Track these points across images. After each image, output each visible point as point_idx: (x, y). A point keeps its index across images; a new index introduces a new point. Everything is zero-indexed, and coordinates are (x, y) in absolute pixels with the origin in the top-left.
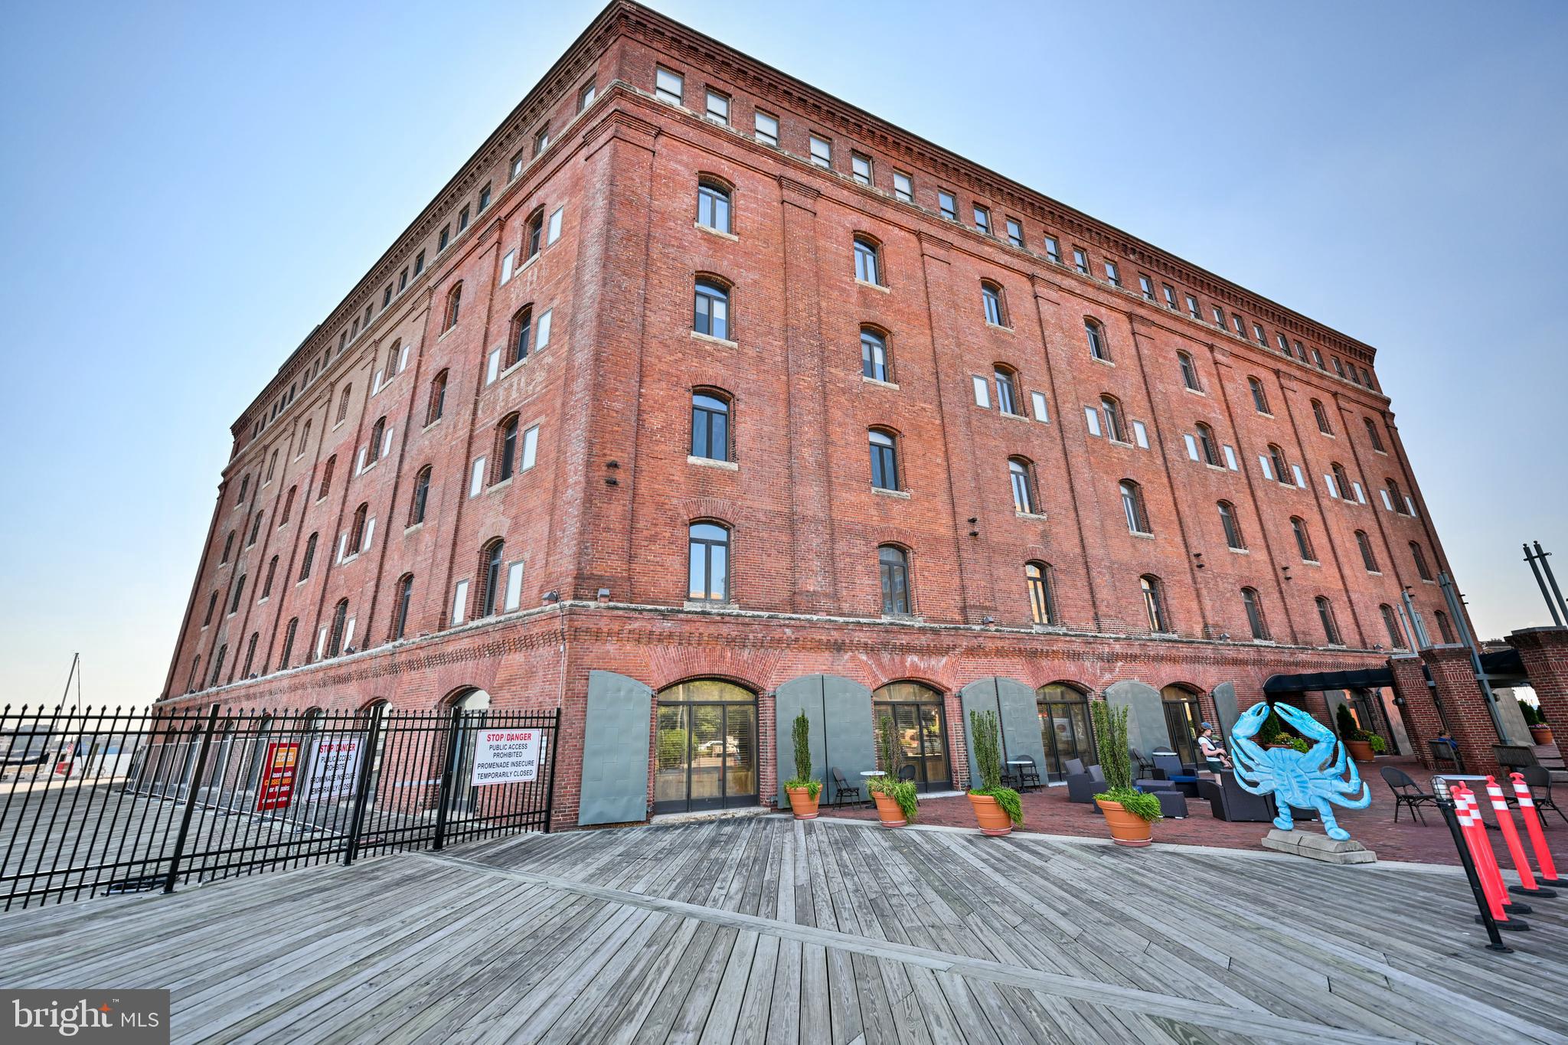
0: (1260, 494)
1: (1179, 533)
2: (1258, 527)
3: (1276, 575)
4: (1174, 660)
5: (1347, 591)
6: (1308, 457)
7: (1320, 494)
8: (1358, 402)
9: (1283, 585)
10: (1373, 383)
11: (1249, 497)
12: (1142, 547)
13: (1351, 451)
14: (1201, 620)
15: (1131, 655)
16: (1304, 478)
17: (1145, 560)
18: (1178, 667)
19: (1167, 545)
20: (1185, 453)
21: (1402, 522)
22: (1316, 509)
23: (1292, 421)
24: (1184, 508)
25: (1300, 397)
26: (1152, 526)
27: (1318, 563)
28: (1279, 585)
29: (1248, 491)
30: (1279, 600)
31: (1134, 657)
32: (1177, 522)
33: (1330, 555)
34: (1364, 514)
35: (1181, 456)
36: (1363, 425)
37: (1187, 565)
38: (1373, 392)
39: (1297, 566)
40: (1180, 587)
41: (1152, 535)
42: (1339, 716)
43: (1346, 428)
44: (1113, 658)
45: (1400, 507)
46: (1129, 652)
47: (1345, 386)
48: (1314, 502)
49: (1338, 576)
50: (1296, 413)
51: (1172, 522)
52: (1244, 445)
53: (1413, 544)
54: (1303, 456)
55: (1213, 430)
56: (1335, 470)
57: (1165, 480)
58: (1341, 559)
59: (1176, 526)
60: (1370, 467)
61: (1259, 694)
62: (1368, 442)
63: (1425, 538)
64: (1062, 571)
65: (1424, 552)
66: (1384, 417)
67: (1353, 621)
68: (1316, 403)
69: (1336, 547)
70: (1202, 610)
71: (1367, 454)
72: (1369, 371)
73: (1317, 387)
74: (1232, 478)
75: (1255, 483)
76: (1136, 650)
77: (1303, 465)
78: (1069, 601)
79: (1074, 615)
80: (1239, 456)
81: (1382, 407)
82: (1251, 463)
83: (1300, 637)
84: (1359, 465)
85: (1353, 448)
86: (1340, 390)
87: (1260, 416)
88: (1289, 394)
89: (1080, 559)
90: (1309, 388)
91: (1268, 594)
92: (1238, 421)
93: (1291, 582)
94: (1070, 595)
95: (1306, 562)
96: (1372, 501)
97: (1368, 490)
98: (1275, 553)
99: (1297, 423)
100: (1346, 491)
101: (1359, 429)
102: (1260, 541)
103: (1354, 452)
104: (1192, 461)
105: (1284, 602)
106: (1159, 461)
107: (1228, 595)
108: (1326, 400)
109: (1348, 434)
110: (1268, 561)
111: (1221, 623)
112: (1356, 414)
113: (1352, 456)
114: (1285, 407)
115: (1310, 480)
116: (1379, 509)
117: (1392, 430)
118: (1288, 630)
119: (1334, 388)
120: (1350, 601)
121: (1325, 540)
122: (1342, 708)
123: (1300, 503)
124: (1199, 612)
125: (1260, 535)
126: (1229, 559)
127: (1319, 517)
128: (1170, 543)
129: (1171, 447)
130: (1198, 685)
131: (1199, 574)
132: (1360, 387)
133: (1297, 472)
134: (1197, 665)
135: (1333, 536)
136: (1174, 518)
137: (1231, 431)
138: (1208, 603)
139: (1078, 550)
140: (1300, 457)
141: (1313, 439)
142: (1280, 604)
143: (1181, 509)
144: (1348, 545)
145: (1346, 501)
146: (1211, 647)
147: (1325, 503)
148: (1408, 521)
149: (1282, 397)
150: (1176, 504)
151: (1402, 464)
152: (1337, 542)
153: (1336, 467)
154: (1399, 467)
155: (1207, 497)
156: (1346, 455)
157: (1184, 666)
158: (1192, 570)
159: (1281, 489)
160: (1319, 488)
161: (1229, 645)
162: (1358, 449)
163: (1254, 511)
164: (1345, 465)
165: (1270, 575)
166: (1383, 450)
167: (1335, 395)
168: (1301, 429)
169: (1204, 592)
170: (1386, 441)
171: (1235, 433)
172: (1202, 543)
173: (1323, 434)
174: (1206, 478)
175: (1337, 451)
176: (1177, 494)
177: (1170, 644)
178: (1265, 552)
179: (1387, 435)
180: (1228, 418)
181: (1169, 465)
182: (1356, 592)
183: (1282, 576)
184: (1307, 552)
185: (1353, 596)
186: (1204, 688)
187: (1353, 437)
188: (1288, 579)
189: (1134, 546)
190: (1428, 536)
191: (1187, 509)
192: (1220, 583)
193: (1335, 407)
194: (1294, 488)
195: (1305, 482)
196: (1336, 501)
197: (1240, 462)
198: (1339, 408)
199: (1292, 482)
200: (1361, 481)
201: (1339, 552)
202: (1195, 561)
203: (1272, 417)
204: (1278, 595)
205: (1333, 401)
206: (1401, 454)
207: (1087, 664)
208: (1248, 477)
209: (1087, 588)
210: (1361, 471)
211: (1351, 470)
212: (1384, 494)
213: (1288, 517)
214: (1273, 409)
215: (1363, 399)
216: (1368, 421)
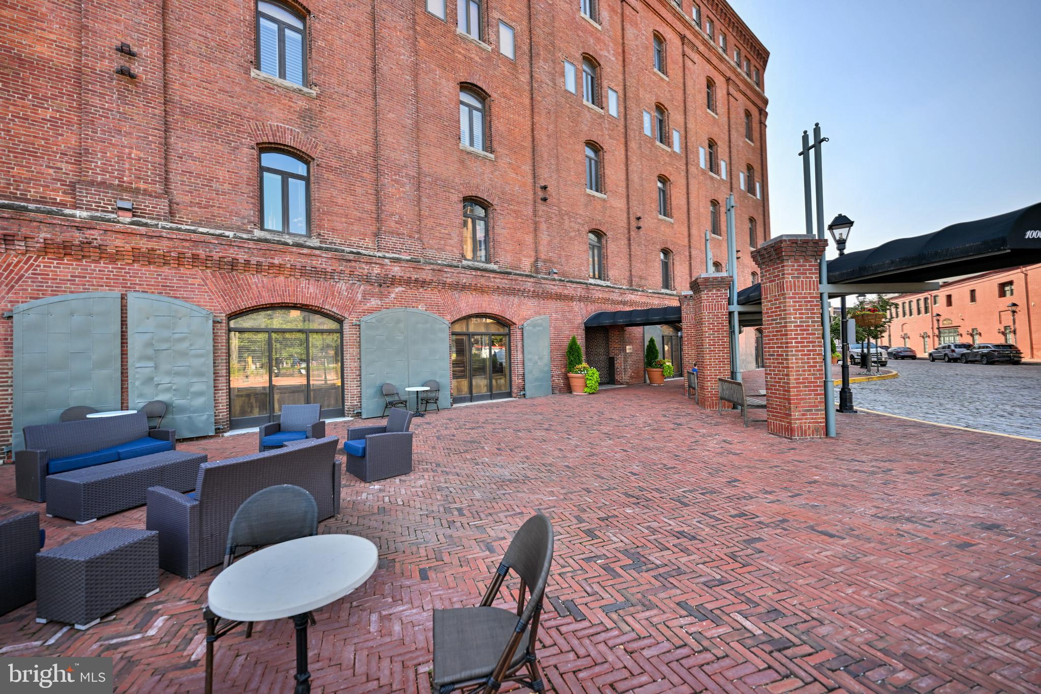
0: (633, 145)
1: (529, 162)
2: (623, 177)
3: (629, 223)
4: (482, 290)
5: (690, 247)
6: (689, 126)
7: (690, 161)
8: (745, 95)
9: (632, 233)
10: (760, 83)
11: (622, 147)
12: (475, 167)
13: (727, 134)
14: (533, 254)
15: (416, 280)
16: (681, 143)
17: (474, 182)
18: (486, 298)
19: (509, 171)
20: (559, 81)
21: (749, 201)
22: (683, 174)
23: (684, 90)
24: (542, 136)
25: (699, 70)
26: (495, 145)
27: (672, 220)
28: (629, 232)
29: (623, 140)
30: (626, 247)
31: (423, 284)
32: (530, 150)
33: (685, 216)
34: (722, 188)
35: (553, 81)
36: (743, 115)
37: (530, 197)
38: (757, 89)
39: (652, 219)
40: (517, 217)
41: (492, 156)
42: (649, 347)
43: (729, 112)
44: (387, 282)
45: (751, 189)
46: (414, 277)
47: (738, 75)
48: (684, 167)
49: (686, 234)
50: (689, 83)
51: (525, 148)
52: (630, 94)
53: (752, 220)
54: (686, 123)
55: (601, 69)
56: (710, 146)
57: (527, 101)
58: (693, 220)
59: (528, 153)
60: (738, 151)
61: (578, 328)
62: (743, 130)
63: (761, 217)
64: (330, 169)
65: (758, 227)
66: (760, 114)
67: (688, 272)
68: (710, 83)
69: (691, 209)
70: (536, 243)
71: (739, 140)
72: (761, 72)
73: (715, 67)
74: (610, 123)
75: (631, 134)
76: (426, 275)
77: (683, 132)
78: (336, 209)
79: (339, 226)
80: (622, 103)
81: (761, 105)
82: (633, 114)
83: (635, 280)
84: (730, 147)
85: (729, 131)
86: (733, 77)
87: (655, 74)
88: (689, 63)
89: (370, 160)
90: (708, 66)
91: (616, 239)
92: (630, 68)
93: (641, 232)
94: (340, 201)
95: (662, 217)
96: (731, 179)
97: (731, 169)
98: (634, 203)
99: (688, 92)
100: (713, 166)
101: (739, 118)
102: (622, 190)
103: (730, 134)
104: (567, 91)
105: (630, 249)
106: (524, 78)
107: (573, 234)
108: (720, 81)
109: (729, 118)
110: (625, 209)
111: (555, 260)
112: (741, 104)
113: (727, 138)
114: (681, 74)
115: (686, 147)
116: (734, 186)
117: (763, 126)
118: (628, 274)
119: (729, 74)
120: (690, 256)
121: (683, 202)
122: (652, 341)
123: (671, 164)
124: (532, 246)
125: (624, 184)
126: (583, 200)
127: (684, 182)
128: (516, 169)
129: (542, 67)
130: (508, 317)
131: (542, 207)
132: (749, 80)
133: (676, 138)
134: (512, 297)
135: (691, 200)
136: (528, 144)
137: (621, 77)
138: (544, 237)
139: (368, 148)
140: (682, 124)
141: (699, 112)
142: (625, 250)
143: (537, 136)
144: (702, 210)
145: (711, 173)
146: (532, 280)
147: (692, 169)
148: (754, 201)
149: (681, 64)
150: (533, 130)
151: (762, 155)
152: (693, 205)
153: (712, 144)
154: (759, 158)
155: (574, 134)
156: (722, 135)
157: (495, 297)
158: (535, 202)
159: (657, 148)
160: (691, 156)
161: (554, 280)
162: (733, 132)
163: (624, 160)
164: (719, 143)
165: (623, 223)
166: (752, 140)
167: (728, 80)
168: (690, 99)
169: (543, 226)
170: (756, 135)
171: (624, 80)
172: (555, 176)
173: (708, 111)
174: (579, 114)
175: (716, 129)
176: (536, 118)
177: (479, 273)
178: (624, 201)
179: (758, 129)
180: (621, 63)
181: (535, 85)
182: (697, 249)
183: (635, 224)
184: (666, 209)
185: (694, 252)
186: (514, 321)
187: (732, 121)
188: (639, 228)
189: (462, 162)
190: (764, 215)
191: (545, 138)
192: (567, 222)
193: (725, 92)
194: (669, 150)
195: (681, 148)
196: (703, 172)
197: (622, 110)
198: (729, 94)
199: (669, 145)
200: (728, 161)
201: (692, 213)
202: (541, 194)
203: (667, 79)
204: (626, 242)
205: (725, 86)
206: (763, 147)
207: (342, 286)
208: (626, 127)
209: (372, 197)
210: (730, 152)
211: (722, 149)
212: (742, 176)
213: (657, 174)
214: (670, 72)
215: (749, 92)
216: (748, 114)
